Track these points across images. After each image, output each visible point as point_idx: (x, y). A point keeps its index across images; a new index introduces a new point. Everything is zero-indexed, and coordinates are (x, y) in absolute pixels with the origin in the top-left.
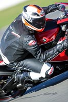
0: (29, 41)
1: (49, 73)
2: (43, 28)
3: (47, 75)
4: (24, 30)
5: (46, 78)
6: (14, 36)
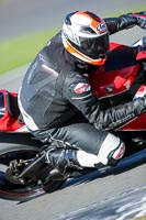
0: (76, 83)
1: (115, 156)
4: (67, 62)
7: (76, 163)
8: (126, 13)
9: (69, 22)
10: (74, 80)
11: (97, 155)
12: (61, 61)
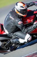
3: (28, 40)
5: (27, 42)
6: (11, 19)
7: (19, 42)
11: (24, 39)
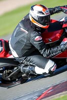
2: (47, 25)
8: (57, 6)
9: (32, 9)
10: (35, 35)
11: (44, 69)
12: (29, 27)
